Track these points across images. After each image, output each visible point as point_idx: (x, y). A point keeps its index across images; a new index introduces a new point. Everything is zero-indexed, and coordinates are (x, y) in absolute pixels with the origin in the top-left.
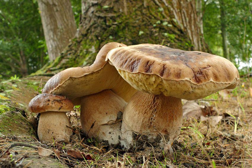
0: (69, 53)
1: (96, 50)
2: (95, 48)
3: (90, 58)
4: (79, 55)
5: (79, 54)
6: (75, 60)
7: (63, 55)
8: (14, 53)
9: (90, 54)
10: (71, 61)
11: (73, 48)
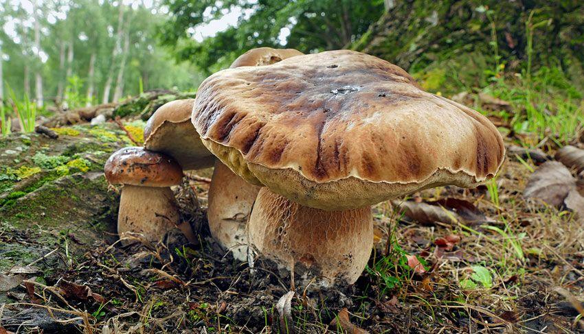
0: (388, 24)
1: (440, 20)
2: (438, 16)
3: (424, 37)
4: (406, 30)
5: (406, 27)
6: (397, 39)
7: (377, 29)
8: (334, 16)
9: (427, 28)
10: (390, 41)
11: (398, 14)
